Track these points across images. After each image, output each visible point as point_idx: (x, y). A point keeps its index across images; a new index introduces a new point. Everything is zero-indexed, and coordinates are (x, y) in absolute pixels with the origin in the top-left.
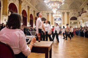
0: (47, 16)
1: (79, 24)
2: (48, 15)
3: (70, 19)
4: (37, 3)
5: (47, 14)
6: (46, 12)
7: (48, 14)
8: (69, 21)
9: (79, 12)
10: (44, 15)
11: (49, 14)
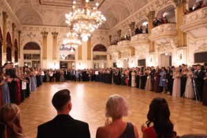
0: (42, 40)
1: (111, 59)
2: (45, 38)
3: (92, 48)
4: (21, 4)
5: (42, 33)
6: (41, 28)
7: (45, 34)
8: (92, 52)
9: (110, 37)
10: (34, 36)
11: (47, 33)
